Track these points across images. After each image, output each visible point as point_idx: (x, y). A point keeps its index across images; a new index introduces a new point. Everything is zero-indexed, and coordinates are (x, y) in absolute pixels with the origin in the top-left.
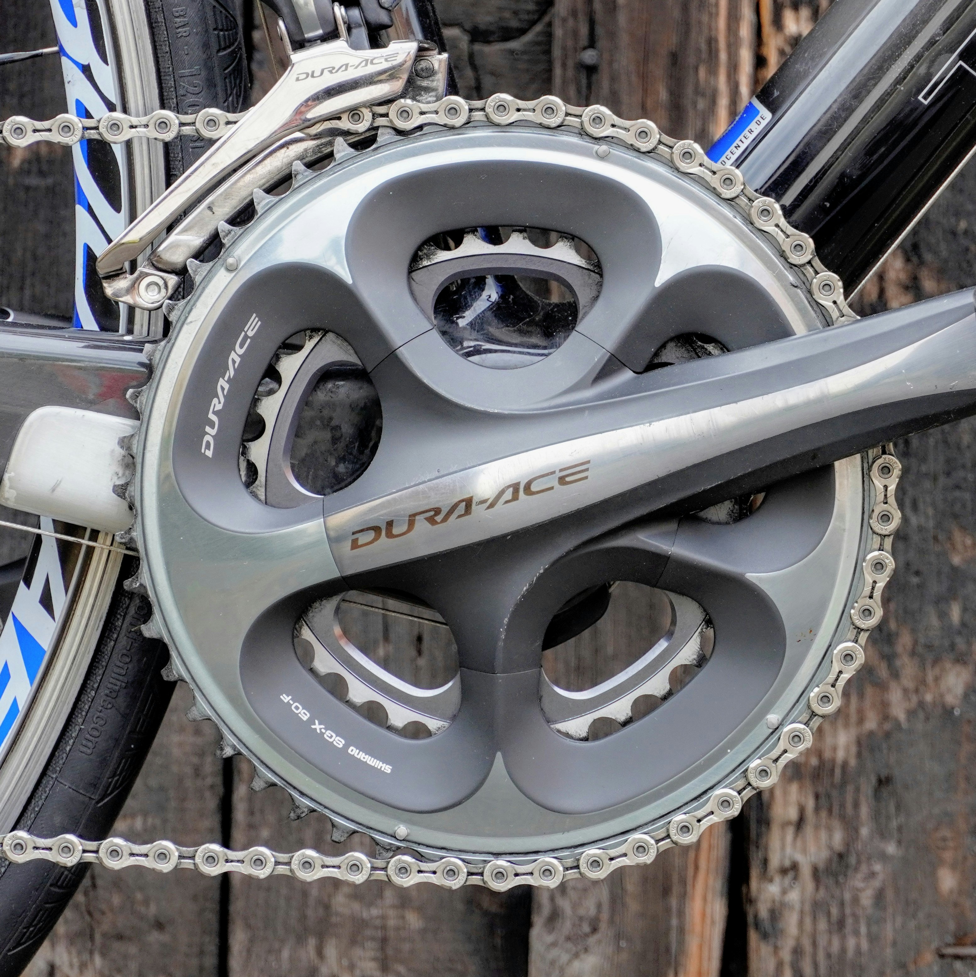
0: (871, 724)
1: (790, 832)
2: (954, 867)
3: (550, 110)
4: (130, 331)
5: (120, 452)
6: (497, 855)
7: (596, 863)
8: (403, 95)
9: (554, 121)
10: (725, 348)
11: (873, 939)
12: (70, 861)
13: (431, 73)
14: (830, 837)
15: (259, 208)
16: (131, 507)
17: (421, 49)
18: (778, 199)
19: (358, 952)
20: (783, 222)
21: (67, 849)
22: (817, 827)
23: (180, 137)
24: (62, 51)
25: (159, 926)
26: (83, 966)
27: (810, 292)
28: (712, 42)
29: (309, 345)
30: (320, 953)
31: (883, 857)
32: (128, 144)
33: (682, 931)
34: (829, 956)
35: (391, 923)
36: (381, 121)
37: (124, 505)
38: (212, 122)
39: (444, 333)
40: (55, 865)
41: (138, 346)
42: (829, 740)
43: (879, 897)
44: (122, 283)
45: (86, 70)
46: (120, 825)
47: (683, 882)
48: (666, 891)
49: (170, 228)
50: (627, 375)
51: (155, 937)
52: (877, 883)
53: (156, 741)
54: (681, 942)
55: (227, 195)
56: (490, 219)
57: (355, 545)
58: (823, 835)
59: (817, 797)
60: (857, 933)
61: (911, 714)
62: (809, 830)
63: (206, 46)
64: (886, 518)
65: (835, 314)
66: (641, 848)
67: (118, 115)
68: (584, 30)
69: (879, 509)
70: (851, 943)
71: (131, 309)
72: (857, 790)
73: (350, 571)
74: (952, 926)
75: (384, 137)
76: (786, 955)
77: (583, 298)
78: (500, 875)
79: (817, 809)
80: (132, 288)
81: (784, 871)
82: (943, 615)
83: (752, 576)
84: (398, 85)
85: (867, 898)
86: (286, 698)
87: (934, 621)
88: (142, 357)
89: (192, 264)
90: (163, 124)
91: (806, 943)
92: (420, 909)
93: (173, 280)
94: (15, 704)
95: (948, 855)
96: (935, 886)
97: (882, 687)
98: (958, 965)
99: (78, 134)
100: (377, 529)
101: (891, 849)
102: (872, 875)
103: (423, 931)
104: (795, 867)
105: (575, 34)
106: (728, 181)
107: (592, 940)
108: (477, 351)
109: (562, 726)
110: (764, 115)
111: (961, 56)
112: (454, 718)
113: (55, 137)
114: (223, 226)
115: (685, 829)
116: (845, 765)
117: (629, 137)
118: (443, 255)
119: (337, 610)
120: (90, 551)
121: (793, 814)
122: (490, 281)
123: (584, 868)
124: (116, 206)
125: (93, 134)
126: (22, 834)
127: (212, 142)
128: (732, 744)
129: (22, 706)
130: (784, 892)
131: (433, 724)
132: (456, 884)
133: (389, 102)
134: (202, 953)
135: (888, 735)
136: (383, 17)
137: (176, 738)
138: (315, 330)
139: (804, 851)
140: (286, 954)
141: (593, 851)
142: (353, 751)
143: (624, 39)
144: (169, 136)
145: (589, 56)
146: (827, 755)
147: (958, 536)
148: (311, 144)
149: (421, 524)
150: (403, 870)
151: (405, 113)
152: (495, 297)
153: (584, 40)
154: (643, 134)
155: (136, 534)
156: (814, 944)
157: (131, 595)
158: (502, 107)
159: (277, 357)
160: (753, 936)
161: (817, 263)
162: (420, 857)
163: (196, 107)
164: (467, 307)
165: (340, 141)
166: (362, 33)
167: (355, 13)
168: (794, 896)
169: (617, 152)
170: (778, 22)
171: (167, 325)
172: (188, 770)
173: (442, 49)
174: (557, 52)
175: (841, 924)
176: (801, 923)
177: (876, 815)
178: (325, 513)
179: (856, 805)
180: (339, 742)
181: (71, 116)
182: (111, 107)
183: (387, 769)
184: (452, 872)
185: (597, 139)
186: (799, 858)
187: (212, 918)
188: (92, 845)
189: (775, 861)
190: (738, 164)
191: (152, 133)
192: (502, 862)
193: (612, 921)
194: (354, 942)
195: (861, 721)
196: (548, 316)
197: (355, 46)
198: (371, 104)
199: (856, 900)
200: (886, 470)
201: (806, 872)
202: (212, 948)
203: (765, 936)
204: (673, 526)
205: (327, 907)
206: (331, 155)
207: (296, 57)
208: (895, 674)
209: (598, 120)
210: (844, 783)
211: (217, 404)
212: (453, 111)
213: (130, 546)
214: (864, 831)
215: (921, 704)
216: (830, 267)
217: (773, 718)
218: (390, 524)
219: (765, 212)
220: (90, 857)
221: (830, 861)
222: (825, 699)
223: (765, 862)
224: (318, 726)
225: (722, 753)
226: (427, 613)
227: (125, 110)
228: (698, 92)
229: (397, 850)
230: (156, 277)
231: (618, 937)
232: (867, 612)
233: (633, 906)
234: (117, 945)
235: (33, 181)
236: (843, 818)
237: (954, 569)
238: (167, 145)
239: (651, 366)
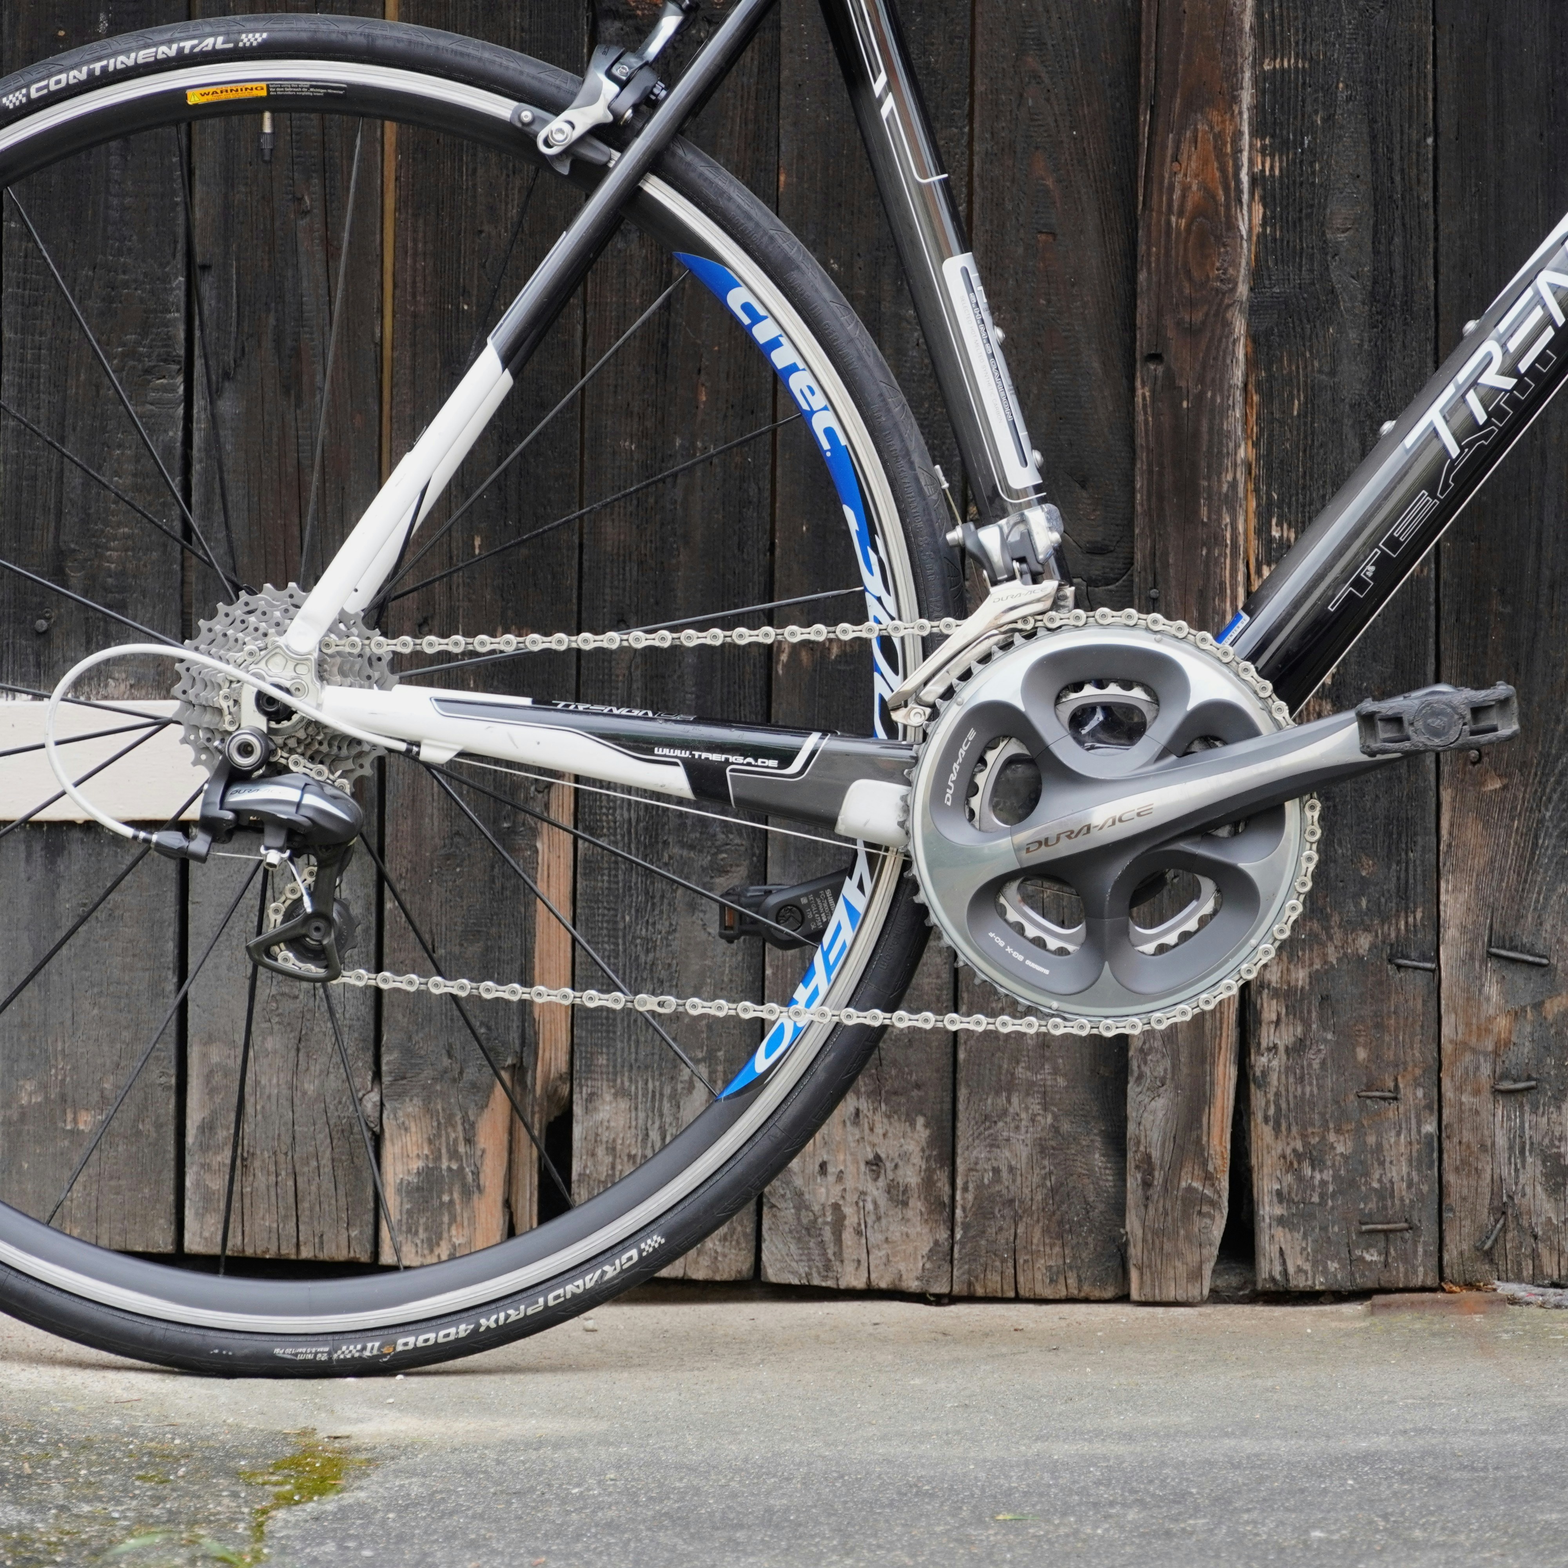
0: (1317, 966)
1: (1273, 1027)
2: (1365, 1047)
3: (1129, 617)
4: (905, 738)
5: (901, 803)
6: (1107, 1017)
7: (1159, 1021)
8: (1051, 609)
9: (1132, 623)
10: (1225, 743)
11: (1320, 1087)
12: (876, 1024)
13: (1065, 598)
14: (1295, 1030)
15: (975, 672)
16: (907, 833)
17: (1060, 585)
18: (1254, 663)
19: (1030, 1100)
20: (1256, 675)
21: (875, 1018)
22: (1287, 1025)
23: (931, 634)
24: (866, 590)
25: (918, 1086)
26: (875, 1110)
27: (1270, 712)
28: (1222, 584)
29: (1002, 745)
30: (1009, 1101)
31: (1325, 1041)
32: (902, 639)
33: (1212, 1083)
34: (1295, 1097)
35: (1049, 1083)
36: (1039, 624)
37: (903, 832)
38: (948, 626)
39: (1075, 738)
40: (868, 1026)
41: (910, 747)
42: (1293, 975)
43: (1323, 1063)
44: (902, 712)
45: (879, 599)
46: (904, 1004)
47: (1213, 1055)
48: (1203, 1061)
49: (925, 683)
50: (1173, 758)
51: (915, 1093)
52: (1322, 1056)
53: (914, 981)
54: (1212, 1090)
55: (956, 665)
56: (1098, 675)
57: (1028, 850)
58: (1291, 1028)
59: (1287, 1007)
60: (1311, 1084)
61: (1339, 960)
62: (1283, 1026)
63: (944, 585)
64: (1313, 833)
65: (1284, 724)
66: (1184, 1013)
67: (897, 622)
68: (1150, 578)
69: (1310, 828)
70: (1308, 1089)
71: (905, 727)
72: (1310, 1003)
73: (1026, 865)
74: (1365, 1080)
75: (1041, 633)
76: (1271, 1097)
77: (1149, 717)
78: (1108, 1028)
79: (1287, 1014)
80: (908, 715)
81: (1269, 1049)
82: (1357, 904)
83: (1242, 865)
84: (1048, 604)
85: (1316, 1065)
86: (992, 935)
87: (1353, 908)
88: (912, 753)
89: (939, 702)
90: (922, 627)
91: (1282, 1089)
92: (1065, 1075)
93: (928, 711)
94: (844, 943)
95: (1361, 1040)
96: (1354, 1057)
97: (1324, 945)
98: (1368, 1102)
99: (876, 634)
100: (1040, 843)
101: (1329, 1036)
102: (1320, 1051)
103: (1066, 1087)
104: (1275, 1046)
105: (1146, 579)
106: (1226, 653)
107: (1162, 1090)
108: (1092, 748)
109: (1140, 948)
110: (1246, 618)
111: (1351, 585)
112: (1082, 945)
113: (864, 635)
114: (955, 681)
115: (1207, 1002)
116: (1303, 988)
117: (1173, 631)
118: (1073, 696)
119: (1019, 888)
120: (885, 857)
121: (1274, 1017)
122: (1099, 710)
123: (1153, 1024)
124: (896, 672)
125: (884, 633)
126: (851, 1010)
127: (947, 636)
128: (1232, 956)
129: (849, 944)
130: (1269, 1061)
131: (1071, 948)
132: (1084, 1033)
133: (1043, 613)
134: (942, 1102)
135: (1326, 972)
136: (1039, 568)
137: (926, 980)
138: (1005, 737)
139: (1281, 1038)
140: (989, 1101)
141: (1158, 1015)
142: (1028, 962)
143: (1173, 583)
144: (925, 633)
145: (1153, 593)
146: (1292, 983)
147: (1364, 859)
148: (1002, 637)
149: (1064, 840)
150: (1056, 1026)
151: (1052, 620)
152: (1101, 718)
153: (1150, 585)
154: (1180, 629)
155: (910, 848)
156: (1287, 1090)
157: (908, 880)
158: (1104, 616)
159: (984, 752)
160: (1252, 1087)
161: (1274, 697)
162: (1065, 1019)
163: (939, 618)
164: (1086, 724)
165: (1017, 634)
166: (1028, 577)
167: (1025, 566)
168: (1275, 1063)
169: (1166, 639)
170: (1259, 573)
171: (925, 736)
172: (934, 999)
173: (1071, 585)
174: (1135, 590)
175: (1302, 1079)
176: (1279, 1079)
177: (1321, 1018)
178: (1012, 834)
179: (1309, 1012)
180: (1020, 958)
181: (871, 623)
182: (893, 619)
183: (1047, 972)
184: (1082, 1027)
185: (1156, 632)
186: (1277, 1041)
187: (948, 1082)
188: (888, 1015)
189: (1264, 1044)
190: (1232, 644)
191: (916, 631)
192: (1109, 1021)
193: (1173, 1079)
194: (1028, 1094)
195: (1311, 965)
196: (1130, 729)
197: (1025, 583)
198: (1034, 615)
199: (1310, 1065)
200: (1312, 807)
201: (1282, 1049)
202: (948, 1099)
203: (1259, 1087)
204: (1198, 839)
205: (1013, 1074)
206: (1012, 643)
207: (993, 590)
208: (1331, 938)
209: (1155, 622)
210: (1302, 999)
211: (953, 777)
212: (1078, 618)
213: (907, 855)
214: (1314, 1026)
215: (1345, 954)
216: (1281, 698)
217: (1253, 942)
218: (1047, 840)
219: (1246, 670)
220: (887, 1022)
221: (1295, 1043)
222: (1282, 931)
223: (1259, 1044)
224: (1009, 950)
225: (1226, 961)
226: (1066, 889)
227: (900, 619)
228: (1215, 611)
229: (1053, 1016)
230: (920, 709)
231: (1176, 1088)
232: (1304, 884)
233: (1185, 1070)
234: (894, 1098)
235: (842, 667)
236: (1302, 1019)
237: (1362, 877)
238: (924, 639)
239: (1186, 754)
